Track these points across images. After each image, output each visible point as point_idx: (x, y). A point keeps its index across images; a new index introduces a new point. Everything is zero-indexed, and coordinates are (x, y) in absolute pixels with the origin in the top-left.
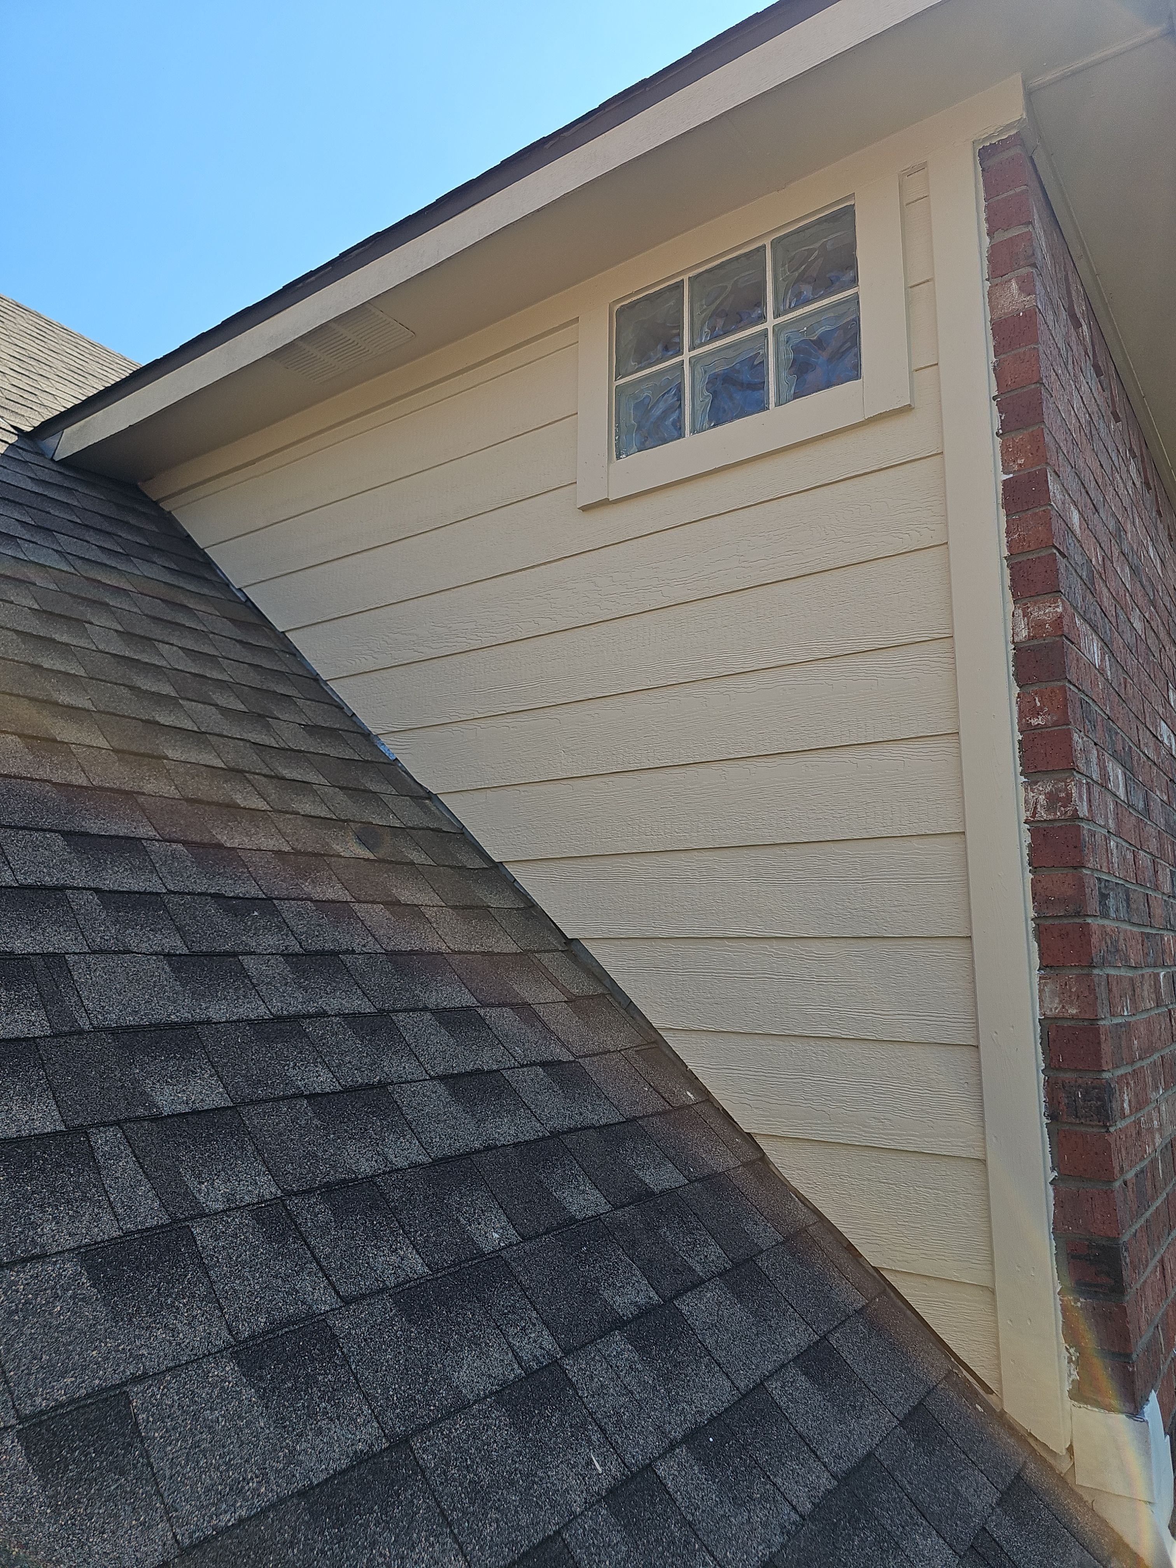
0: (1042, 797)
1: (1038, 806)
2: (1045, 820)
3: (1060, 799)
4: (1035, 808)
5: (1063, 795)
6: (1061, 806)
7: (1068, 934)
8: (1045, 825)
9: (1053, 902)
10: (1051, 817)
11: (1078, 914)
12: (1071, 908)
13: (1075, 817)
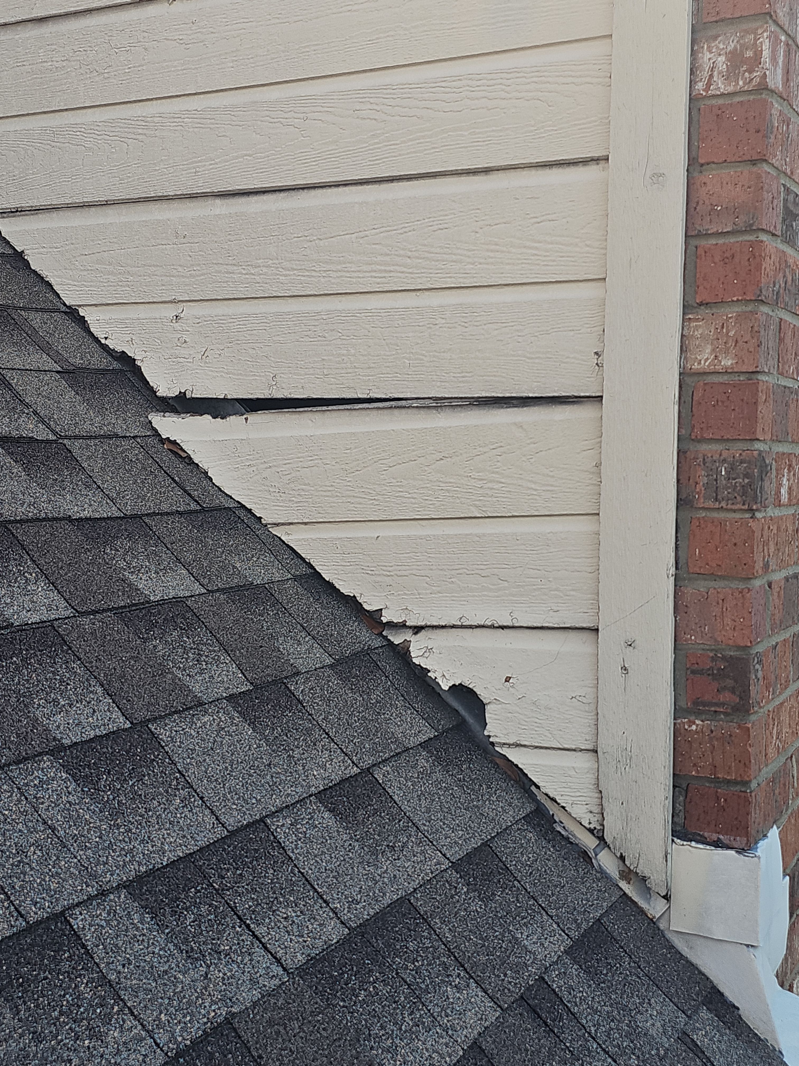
0: (722, 59)
1: (715, 73)
2: (723, 95)
3: (744, 61)
4: (711, 76)
5: (749, 54)
6: (745, 71)
7: (733, 256)
8: (721, 101)
9: (718, 213)
10: (730, 89)
11: (749, 229)
12: (741, 222)
13: (763, 88)
